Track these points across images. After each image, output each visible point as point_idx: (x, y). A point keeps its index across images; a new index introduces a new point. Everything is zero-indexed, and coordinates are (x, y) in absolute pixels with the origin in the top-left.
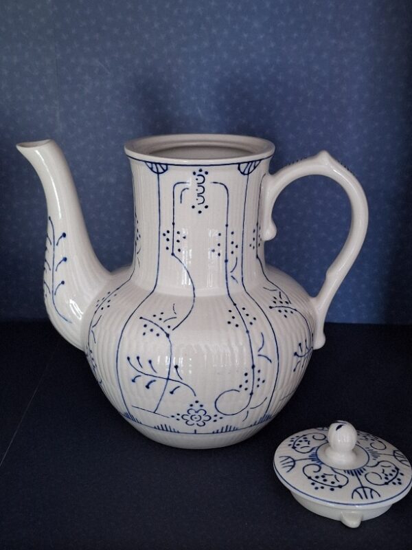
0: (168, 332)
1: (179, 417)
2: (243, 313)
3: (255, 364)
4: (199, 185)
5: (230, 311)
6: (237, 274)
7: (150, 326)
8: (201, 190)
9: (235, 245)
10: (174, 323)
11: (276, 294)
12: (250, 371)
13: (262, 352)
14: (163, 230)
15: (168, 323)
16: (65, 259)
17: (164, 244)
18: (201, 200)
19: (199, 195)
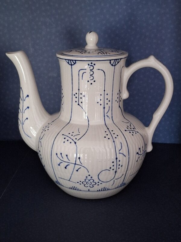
0: (75, 141)
1: (81, 183)
2: (112, 133)
3: (117, 157)
4: (91, 70)
5: (106, 132)
6: (109, 114)
7: (67, 138)
8: (92, 73)
9: (108, 100)
10: (78, 137)
11: (129, 125)
12: (115, 161)
13: (121, 152)
14: (74, 93)
15: (76, 137)
16: (28, 107)
17: (74, 99)
18: (92, 78)
19: (91, 76)
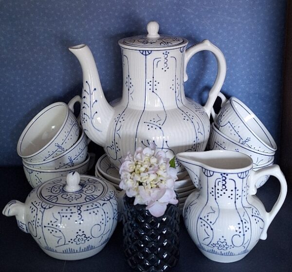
0: (160, 127)
2: (188, 114)
3: (197, 136)
4: (165, 58)
5: (182, 114)
6: (179, 98)
7: (151, 125)
8: (166, 61)
9: (178, 84)
10: (161, 122)
12: (196, 140)
13: (199, 131)
14: (148, 81)
15: (159, 123)
16: (96, 101)
17: (148, 87)
18: (166, 65)
19: (165, 63)
